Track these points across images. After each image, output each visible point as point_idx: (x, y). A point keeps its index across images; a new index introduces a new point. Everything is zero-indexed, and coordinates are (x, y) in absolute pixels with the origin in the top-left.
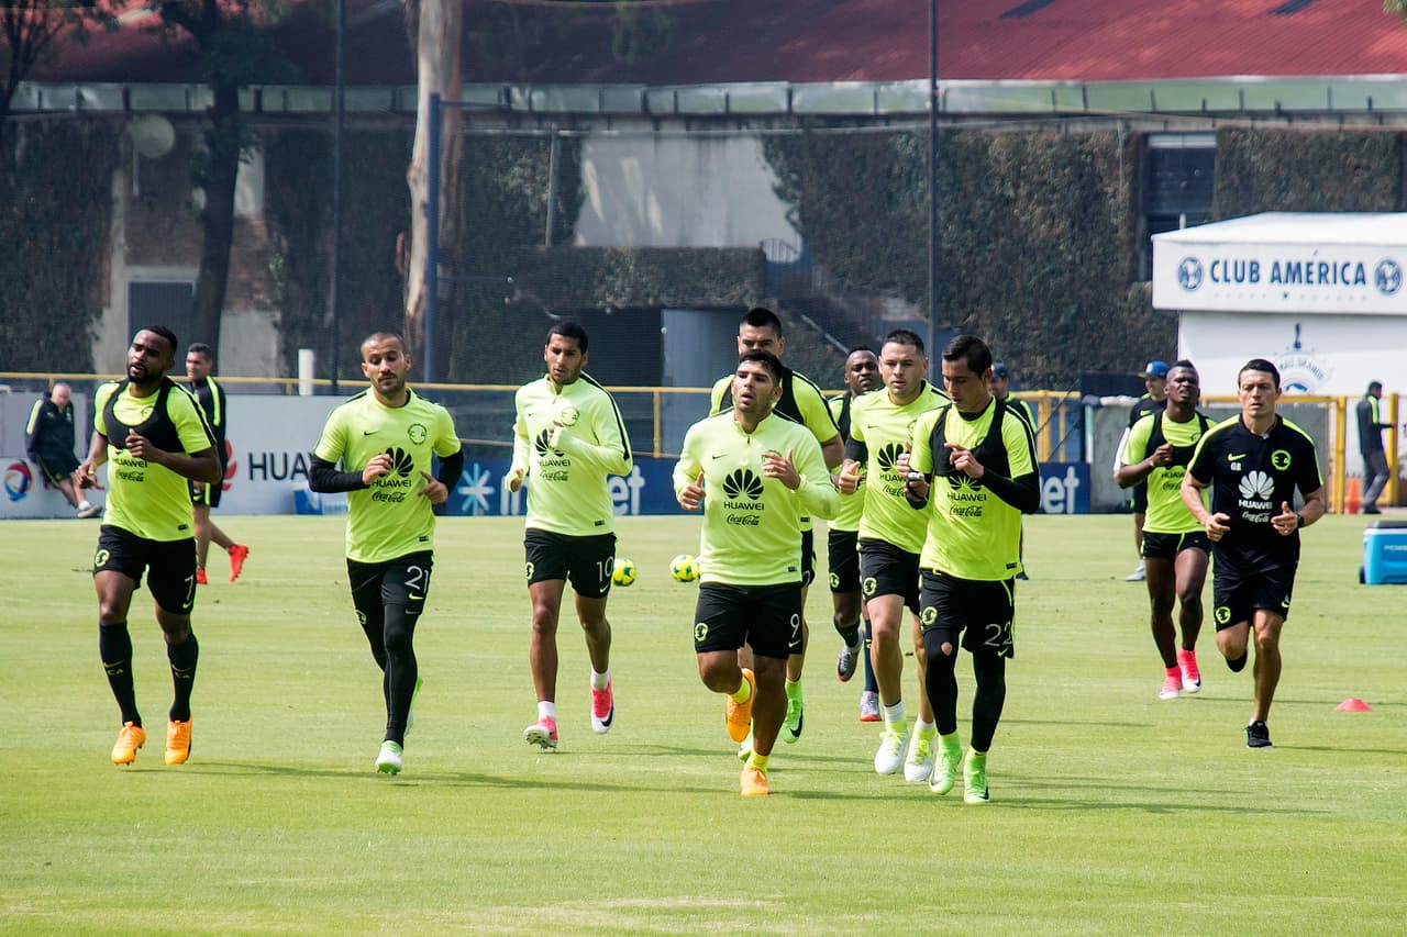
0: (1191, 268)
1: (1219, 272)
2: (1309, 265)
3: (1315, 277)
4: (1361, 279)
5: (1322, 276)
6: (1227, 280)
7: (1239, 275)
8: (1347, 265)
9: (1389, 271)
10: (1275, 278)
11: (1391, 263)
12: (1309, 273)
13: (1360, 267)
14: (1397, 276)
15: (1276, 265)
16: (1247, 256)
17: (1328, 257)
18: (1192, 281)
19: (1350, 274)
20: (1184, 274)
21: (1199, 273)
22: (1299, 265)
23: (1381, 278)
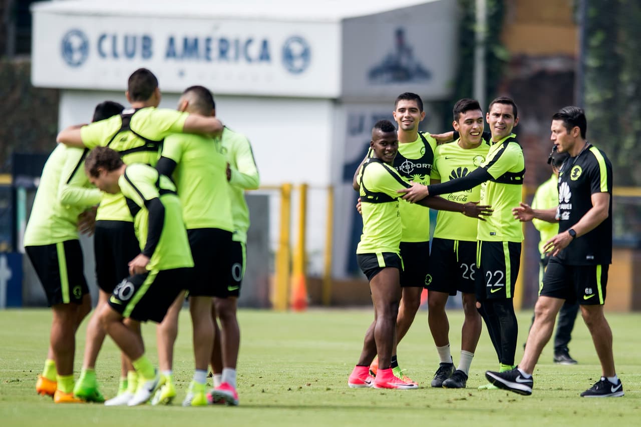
0: (76, 42)
1: (107, 46)
2: (208, 40)
3: (215, 53)
4: (265, 56)
5: (223, 53)
6: (115, 55)
7: (130, 48)
8: (249, 42)
9: (296, 49)
10: (171, 53)
11: (299, 40)
12: (208, 49)
13: (265, 44)
14: (306, 54)
15: (171, 41)
16: (139, 29)
17: (230, 32)
18: (77, 56)
19: (255, 50)
20: (67, 49)
21: (84, 47)
22: (196, 41)
23: (288, 56)
